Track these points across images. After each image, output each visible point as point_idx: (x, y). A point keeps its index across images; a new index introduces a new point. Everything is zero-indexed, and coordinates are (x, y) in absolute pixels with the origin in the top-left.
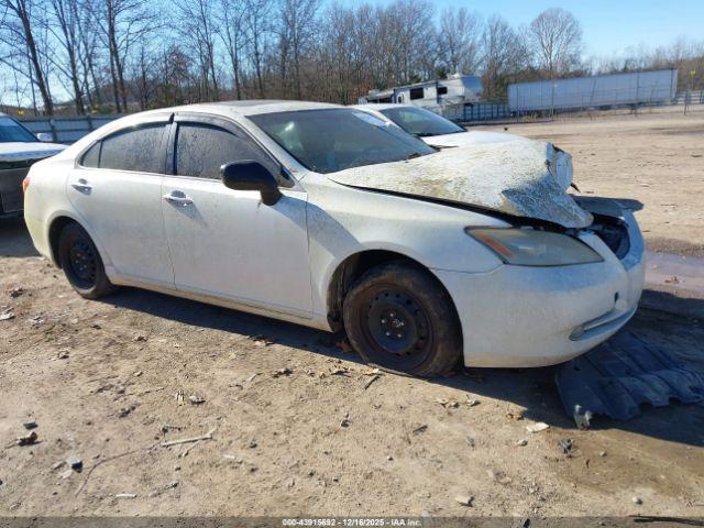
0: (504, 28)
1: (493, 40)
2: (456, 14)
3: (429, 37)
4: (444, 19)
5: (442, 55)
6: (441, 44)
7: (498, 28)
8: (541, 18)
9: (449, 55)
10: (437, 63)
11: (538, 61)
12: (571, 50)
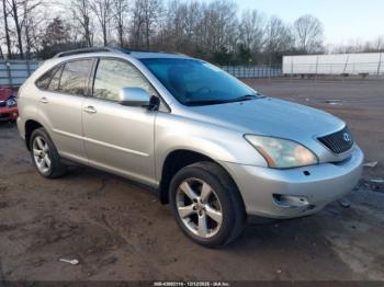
0: (279, 23)
1: (272, 30)
2: (251, 13)
3: (234, 25)
4: (243, 15)
5: (241, 36)
6: (241, 30)
7: (276, 22)
8: (300, 20)
9: (245, 36)
10: (238, 41)
11: (297, 44)
12: (317, 39)
